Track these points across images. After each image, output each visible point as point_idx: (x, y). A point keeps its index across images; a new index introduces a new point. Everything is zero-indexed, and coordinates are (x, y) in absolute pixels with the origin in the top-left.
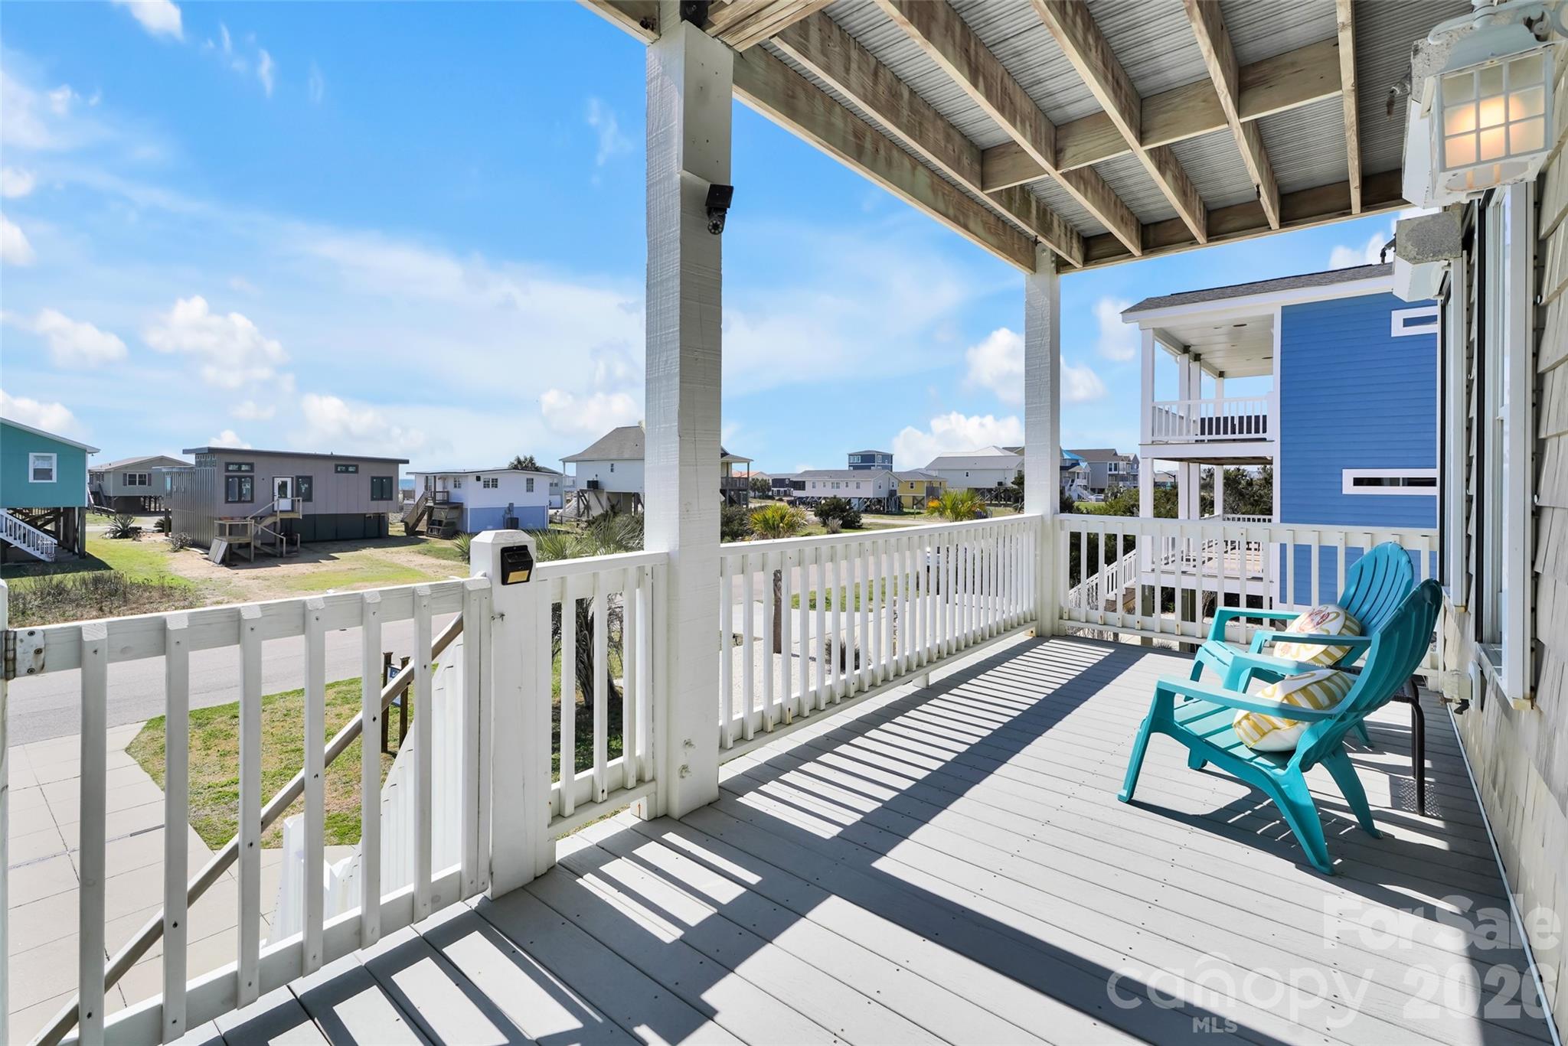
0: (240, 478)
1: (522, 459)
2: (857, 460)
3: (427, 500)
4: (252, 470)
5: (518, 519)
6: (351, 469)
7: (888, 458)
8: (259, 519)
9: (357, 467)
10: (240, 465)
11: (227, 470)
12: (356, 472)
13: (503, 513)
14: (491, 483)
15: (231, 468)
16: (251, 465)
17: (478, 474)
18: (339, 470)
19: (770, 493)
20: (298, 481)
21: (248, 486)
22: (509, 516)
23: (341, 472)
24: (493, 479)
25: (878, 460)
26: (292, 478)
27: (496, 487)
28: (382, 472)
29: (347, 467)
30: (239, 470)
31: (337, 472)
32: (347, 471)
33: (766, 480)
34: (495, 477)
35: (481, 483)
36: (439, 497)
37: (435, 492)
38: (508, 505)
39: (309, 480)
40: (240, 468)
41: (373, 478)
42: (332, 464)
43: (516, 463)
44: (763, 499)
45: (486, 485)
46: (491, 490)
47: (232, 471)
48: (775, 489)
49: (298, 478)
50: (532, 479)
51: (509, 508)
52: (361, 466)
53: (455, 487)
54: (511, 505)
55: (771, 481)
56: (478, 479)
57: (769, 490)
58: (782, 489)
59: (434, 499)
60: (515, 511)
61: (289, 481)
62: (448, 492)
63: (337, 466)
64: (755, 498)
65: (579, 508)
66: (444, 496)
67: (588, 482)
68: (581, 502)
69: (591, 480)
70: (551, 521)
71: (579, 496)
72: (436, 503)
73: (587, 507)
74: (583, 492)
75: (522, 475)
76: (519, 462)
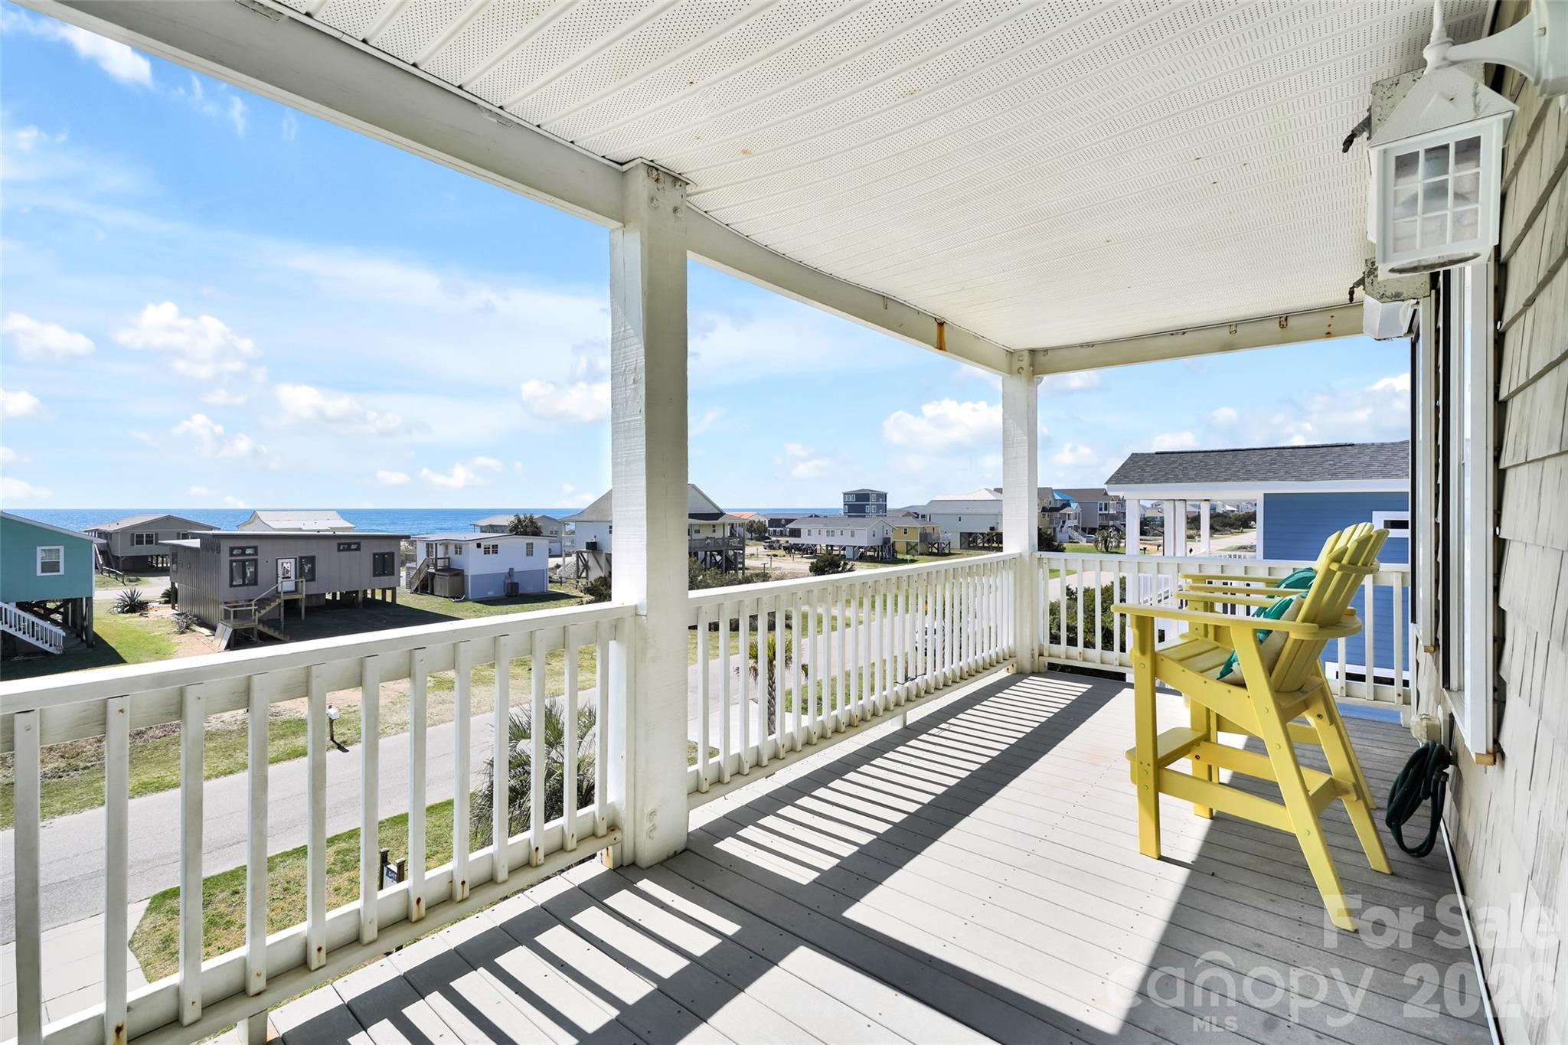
0: (244, 562)
1: (522, 517)
2: (852, 499)
3: (428, 566)
4: (256, 553)
5: (517, 583)
6: (353, 547)
7: (883, 496)
8: (262, 603)
9: (359, 544)
10: (243, 549)
11: (232, 555)
12: (358, 549)
13: (503, 578)
14: (491, 550)
16: (255, 548)
17: (478, 542)
18: (341, 548)
19: (767, 535)
20: (300, 562)
21: (252, 570)
22: (511, 581)
23: (344, 550)
24: (493, 546)
25: (873, 499)
26: (296, 559)
27: (496, 553)
28: (384, 548)
29: (349, 545)
30: (243, 553)
31: (339, 550)
32: (349, 549)
33: (762, 523)
34: (496, 542)
35: (482, 549)
36: (440, 563)
37: (437, 559)
38: (508, 571)
39: (311, 560)
41: (375, 554)
42: (335, 544)
43: (516, 522)
44: (760, 541)
45: (486, 552)
46: (491, 555)
47: (236, 555)
48: (771, 529)
49: (301, 558)
50: (532, 543)
51: (509, 573)
52: (364, 543)
53: (456, 553)
54: (514, 569)
55: (767, 523)
56: (479, 546)
57: (765, 532)
58: (778, 529)
59: (435, 565)
60: (515, 575)
61: (292, 561)
62: (449, 558)
63: (339, 545)
64: (751, 539)
65: (578, 569)
66: (445, 562)
67: (587, 543)
68: (580, 563)
69: (590, 541)
70: (550, 582)
71: (578, 557)
72: (437, 570)
73: (586, 567)
74: (581, 552)
75: (523, 541)
76: (519, 521)
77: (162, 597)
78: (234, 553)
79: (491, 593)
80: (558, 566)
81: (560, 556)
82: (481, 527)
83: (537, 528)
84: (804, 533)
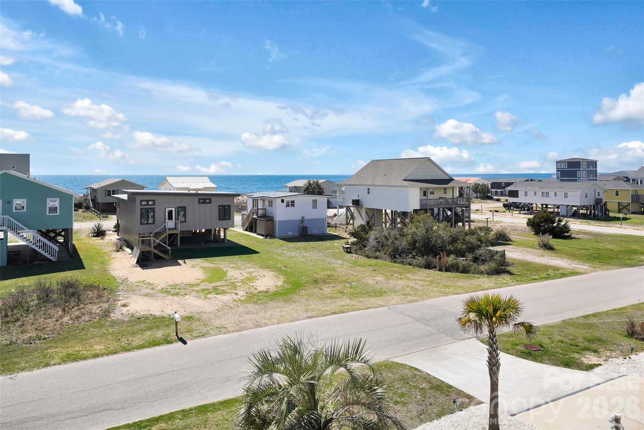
0: (148, 209)
1: (312, 182)
2: (564, 166)
3: (253, 214)
4: (154, 204)
5: (307, 227)
6: (207, 201)
7: (594, 164)
8: (157, 235)
9: (210, 199)
10: (148, 201)
11: (141, 205)
12: (210, 203)
13: (298, 223)
14: (290, 204)
15: (143, 203)
16: (154, 201)
17: (282, 198)
18: (201, 202)
19: (490, 194)
20: (178, 210)
21: (152, 214)
22: (302, 225)
23: (202, 203)
24: (291, 201)
25: (584, 166)
26: (175, 208)
27: (294, 206)
28: (225, 202)
29: (205, 199)
30: (148, 204)
31: (199, 203)
32: (205, 202)
33: (485, 185)
34: (292, 199)
35: (285, 203)
36: (260, 212)
37: (258, 209)
38: (301, 218)
39: (184, 209)
40: (148, 203)
41: (219, 206)
42: (196, 199)
43: (308, 185)
44: (484, 199)
45: (288, 206)
46: (290, 208)
47: (144, 205)
48: (494, 190)
49: (178, 208)
50: (316, 200)
51: (301, 220)
52: (213, 199)
53: (269, 206)
54: (303, 218)
55: (490, 186)
56: (283, 201)
57: (489, 192)
58: (499, 190)
59: (257, 213)
60: (305, 222)
61: (173, 209)
62: (265, 209)
63: (199, 199)
64: (477, 198)
65: (347, 218)
66: (263, 211)
67: (353, 201)
68: (348, 213)
69: (355, 199)
70: (328, 226)
71: (347, 210)
72: (258, 217)
73: (353, 218)
74: (349, 207)
75: (311, 198)
76: (310, 184)
77: (114, 228)
78: (143, 204)
79: (290, 233)
80: (335, 215)
81: (336, 208)
82: (290, 188)
83: (321, 189)
84: (521, 194)
